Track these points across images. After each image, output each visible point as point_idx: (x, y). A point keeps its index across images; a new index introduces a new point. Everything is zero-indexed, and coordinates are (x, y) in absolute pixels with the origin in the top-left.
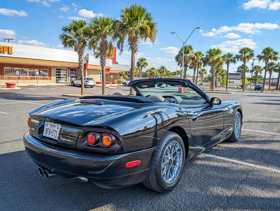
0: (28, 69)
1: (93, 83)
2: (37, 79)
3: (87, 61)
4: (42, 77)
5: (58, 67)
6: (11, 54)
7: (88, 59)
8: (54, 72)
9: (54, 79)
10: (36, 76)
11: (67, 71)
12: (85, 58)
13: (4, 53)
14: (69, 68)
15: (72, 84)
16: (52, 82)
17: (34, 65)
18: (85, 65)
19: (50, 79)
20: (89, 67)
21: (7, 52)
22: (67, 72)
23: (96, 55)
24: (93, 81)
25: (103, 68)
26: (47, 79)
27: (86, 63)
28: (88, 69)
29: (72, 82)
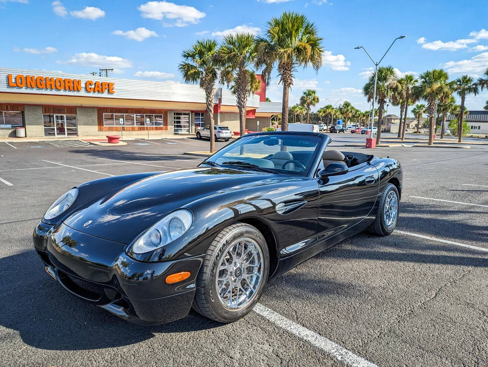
0: (135, 115)
1: (228, 134)
2: (147, 129)
3: (220, 100)
4: (154, 126)
5: (176, 110)
6: (112, 94)
7: (221, 96)
8: (171, 118)
9: (171, 129)
10: (147, 124)
11: (191, 117)
12: (217, 95)
13: (102, 92)
14: (192, 112)
15: (197, 135)
16: (169, 134)
17: (143, 109)
18: (217, 107)
19: (167, 129)
20: (222, 109)
21: (106, 91)
23: (233, 90)
24: (229, 131)
25: (242, 111)
26: (161, 129)
27: (217, 102)
28: (221, 113)
29: (198, 133)
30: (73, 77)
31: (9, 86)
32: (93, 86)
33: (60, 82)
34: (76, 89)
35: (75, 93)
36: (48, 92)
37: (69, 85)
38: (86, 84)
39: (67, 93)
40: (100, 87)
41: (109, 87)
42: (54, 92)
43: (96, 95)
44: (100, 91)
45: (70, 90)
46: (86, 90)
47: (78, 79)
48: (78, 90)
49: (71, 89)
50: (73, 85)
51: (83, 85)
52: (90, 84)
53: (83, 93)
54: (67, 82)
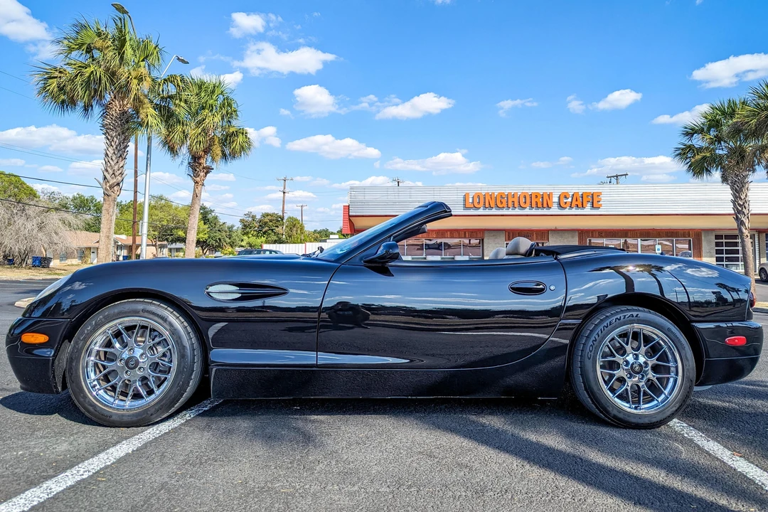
0: (639, 239)
5: (720, 229)
6: (598, 208)
8: (708, 245)
11: (757, 241)
13: (583, 207)
14: (761, 232)
17: (654, 230)
21: (589, 205)
22: (757, 243)
29: (762, 271)
30: (541, 189)
31: (466, 208)
32: (570, 200)
33: (525, 197)
34: (545, 205)
35: (545, 212)
36: (510, 212)
37: (537, 200)
38: (559, 197)
39: (534, 212)
40: (580, 200)
41: (593, 200)
42: (517, 211)
43: (574, 211)
44: (580, 205)
45: (537, 207)
46: (560, 206)
47: (548, 192)
48: (549, 207)
49: (540, 205)
50: (541, 201)
51: (555, 199)
52: (566, 197)
53: (555, 210)
54: (533, 197)
